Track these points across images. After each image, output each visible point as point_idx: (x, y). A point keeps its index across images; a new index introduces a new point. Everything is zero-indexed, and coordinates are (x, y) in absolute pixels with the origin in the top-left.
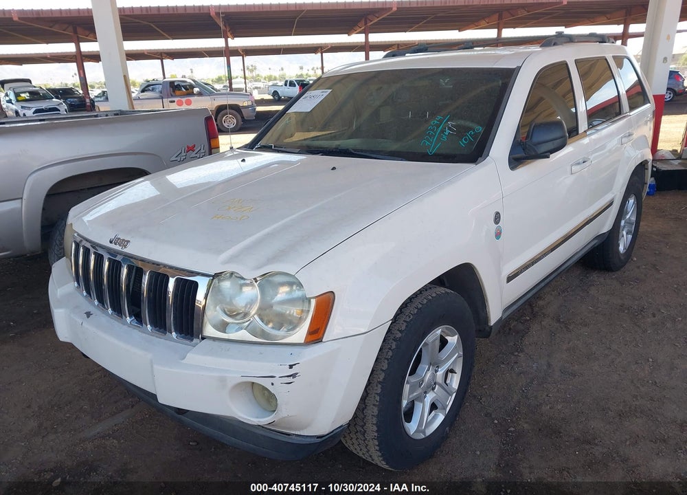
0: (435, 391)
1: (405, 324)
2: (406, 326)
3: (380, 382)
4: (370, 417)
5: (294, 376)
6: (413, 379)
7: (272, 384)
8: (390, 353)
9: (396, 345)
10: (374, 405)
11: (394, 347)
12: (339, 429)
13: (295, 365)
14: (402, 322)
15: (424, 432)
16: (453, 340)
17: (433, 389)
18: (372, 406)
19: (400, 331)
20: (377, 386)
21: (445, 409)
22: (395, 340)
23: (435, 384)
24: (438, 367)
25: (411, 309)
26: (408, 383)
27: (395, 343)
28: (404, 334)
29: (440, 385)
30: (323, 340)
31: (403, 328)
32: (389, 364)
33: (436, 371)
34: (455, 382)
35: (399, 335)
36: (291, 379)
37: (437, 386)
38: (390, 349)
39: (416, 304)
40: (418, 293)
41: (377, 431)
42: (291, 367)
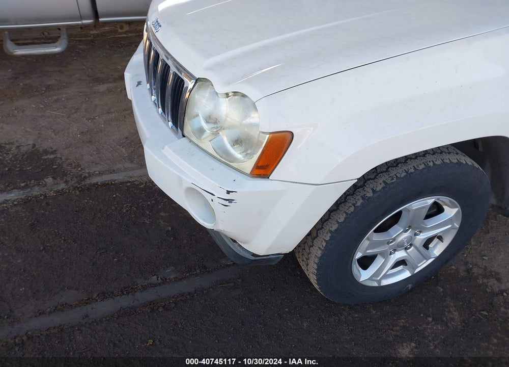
0: (408, 251)
1: (383, 185)
2: (383, 188)
3: (331, 232)
4: (314, 256)
5: (230, 201)
6: (377, 237)
7: (212, 200)
8: (352, 209)
9: (362, 204)
10: (319, 248)
11: (359, 204)
12: (275, 256)
13: (232, 192)
14: (381, 181)
15: (379, 282)
16: (451, 212)
17: (406, 249)
18: (317, 248)
19: (374, 191)
20: (327, 233)
21: (415, 269)
22: (363, 198)
23: (411, 245)
24: (420, 232)
25: (400, 171)
26: (368, 239)
27: (361, 201)
28: (376, 195)
29: (416, 248)
30: (270, 178)
31: (379, 188)
32: (346, 219)
33: (416, 235)
34: (438, 249)
35: (370, 194)
36: (227, 203)
37: (412, 248)
38: (354, 205)
39: (409, 166)
40: (421, 154)
41: (317, 270)
42: (228, 192)
